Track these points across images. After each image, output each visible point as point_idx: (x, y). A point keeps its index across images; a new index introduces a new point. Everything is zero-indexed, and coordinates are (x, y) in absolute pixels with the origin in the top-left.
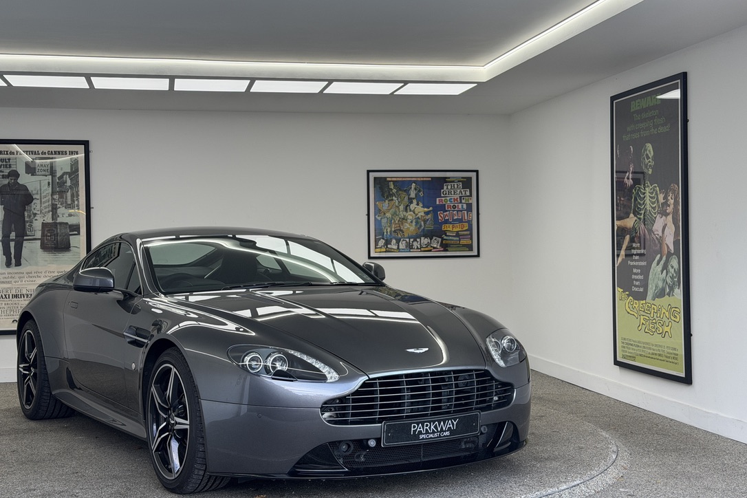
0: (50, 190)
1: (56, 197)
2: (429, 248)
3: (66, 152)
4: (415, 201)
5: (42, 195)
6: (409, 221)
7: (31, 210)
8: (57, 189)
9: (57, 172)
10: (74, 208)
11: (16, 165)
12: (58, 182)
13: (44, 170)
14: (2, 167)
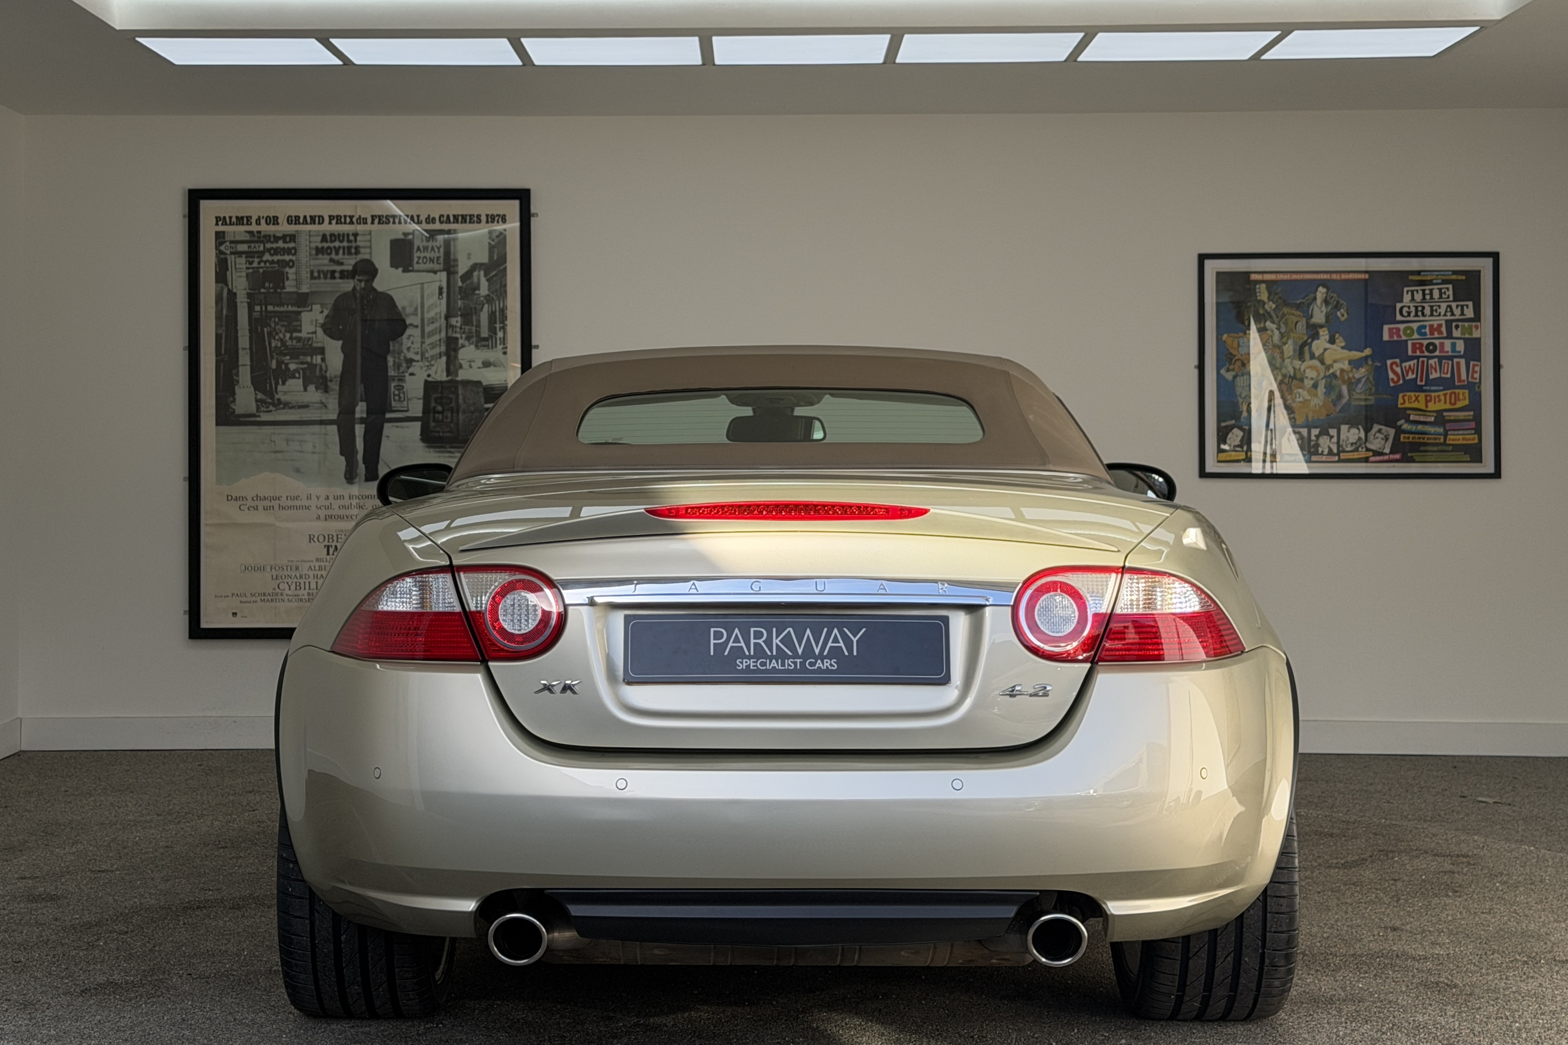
0: (443, 307)
1: (456, 321)
2: (1362, 454)
3: (479, 216)
4: (1324, 334)
5: (427, 316)
6: (1308, 383)
7: (402, 352)
8: (460, 302)
9: (460, 263)
10: (496, 346)
11: (370, 247)
12: (460, 288)
13: (430, 258)
14: (341, 252)
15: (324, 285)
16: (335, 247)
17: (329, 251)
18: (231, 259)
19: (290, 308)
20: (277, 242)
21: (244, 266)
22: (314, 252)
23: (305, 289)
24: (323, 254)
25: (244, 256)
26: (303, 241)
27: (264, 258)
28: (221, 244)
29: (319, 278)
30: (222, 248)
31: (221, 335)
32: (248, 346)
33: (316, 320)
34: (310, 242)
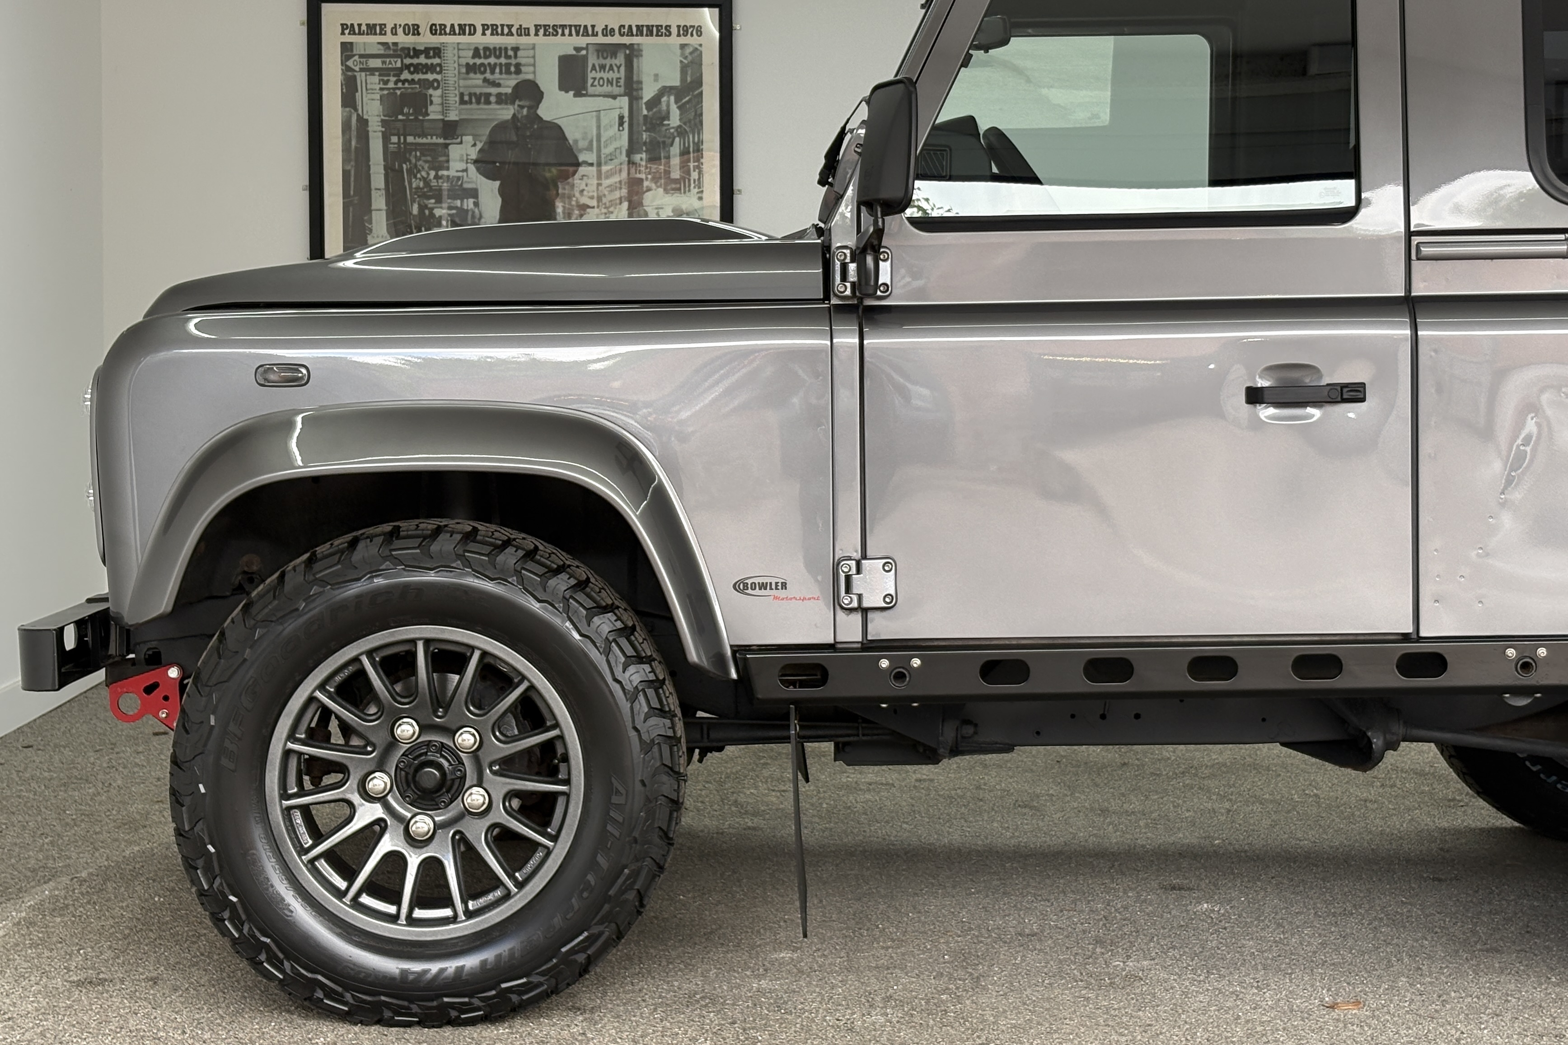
0: (624, 141)
1: (641, 157)
3: (668, 27)
5: (605, 151)
7: (574, 196)
8: (644, 137)
9: (644, 86)
10: (689, 191)
11: (534, 65)
12: (645, 116)
13: (608, 79)
14: (497, 70)
15: (477, 111)
16: (489, 64)
17: (482, 69)
18: (361, 77)
19: (435, 140)
20: (418, 57)
21: (378, 87)
22: (464, 70)
23: (453, 116)
24: (475, 73)
25: (377, 73)
26: (449, 55)
27: (403, 77)
28: (348, 58)
29: (471, 103)
30: (350, 63)
31: (349, 171)
32: (382, 185)
33: (467, 155)
34: (459, 57)
